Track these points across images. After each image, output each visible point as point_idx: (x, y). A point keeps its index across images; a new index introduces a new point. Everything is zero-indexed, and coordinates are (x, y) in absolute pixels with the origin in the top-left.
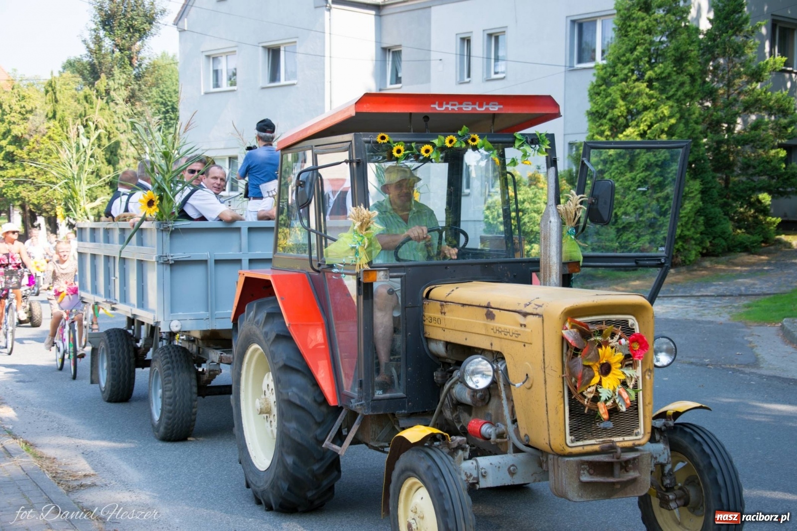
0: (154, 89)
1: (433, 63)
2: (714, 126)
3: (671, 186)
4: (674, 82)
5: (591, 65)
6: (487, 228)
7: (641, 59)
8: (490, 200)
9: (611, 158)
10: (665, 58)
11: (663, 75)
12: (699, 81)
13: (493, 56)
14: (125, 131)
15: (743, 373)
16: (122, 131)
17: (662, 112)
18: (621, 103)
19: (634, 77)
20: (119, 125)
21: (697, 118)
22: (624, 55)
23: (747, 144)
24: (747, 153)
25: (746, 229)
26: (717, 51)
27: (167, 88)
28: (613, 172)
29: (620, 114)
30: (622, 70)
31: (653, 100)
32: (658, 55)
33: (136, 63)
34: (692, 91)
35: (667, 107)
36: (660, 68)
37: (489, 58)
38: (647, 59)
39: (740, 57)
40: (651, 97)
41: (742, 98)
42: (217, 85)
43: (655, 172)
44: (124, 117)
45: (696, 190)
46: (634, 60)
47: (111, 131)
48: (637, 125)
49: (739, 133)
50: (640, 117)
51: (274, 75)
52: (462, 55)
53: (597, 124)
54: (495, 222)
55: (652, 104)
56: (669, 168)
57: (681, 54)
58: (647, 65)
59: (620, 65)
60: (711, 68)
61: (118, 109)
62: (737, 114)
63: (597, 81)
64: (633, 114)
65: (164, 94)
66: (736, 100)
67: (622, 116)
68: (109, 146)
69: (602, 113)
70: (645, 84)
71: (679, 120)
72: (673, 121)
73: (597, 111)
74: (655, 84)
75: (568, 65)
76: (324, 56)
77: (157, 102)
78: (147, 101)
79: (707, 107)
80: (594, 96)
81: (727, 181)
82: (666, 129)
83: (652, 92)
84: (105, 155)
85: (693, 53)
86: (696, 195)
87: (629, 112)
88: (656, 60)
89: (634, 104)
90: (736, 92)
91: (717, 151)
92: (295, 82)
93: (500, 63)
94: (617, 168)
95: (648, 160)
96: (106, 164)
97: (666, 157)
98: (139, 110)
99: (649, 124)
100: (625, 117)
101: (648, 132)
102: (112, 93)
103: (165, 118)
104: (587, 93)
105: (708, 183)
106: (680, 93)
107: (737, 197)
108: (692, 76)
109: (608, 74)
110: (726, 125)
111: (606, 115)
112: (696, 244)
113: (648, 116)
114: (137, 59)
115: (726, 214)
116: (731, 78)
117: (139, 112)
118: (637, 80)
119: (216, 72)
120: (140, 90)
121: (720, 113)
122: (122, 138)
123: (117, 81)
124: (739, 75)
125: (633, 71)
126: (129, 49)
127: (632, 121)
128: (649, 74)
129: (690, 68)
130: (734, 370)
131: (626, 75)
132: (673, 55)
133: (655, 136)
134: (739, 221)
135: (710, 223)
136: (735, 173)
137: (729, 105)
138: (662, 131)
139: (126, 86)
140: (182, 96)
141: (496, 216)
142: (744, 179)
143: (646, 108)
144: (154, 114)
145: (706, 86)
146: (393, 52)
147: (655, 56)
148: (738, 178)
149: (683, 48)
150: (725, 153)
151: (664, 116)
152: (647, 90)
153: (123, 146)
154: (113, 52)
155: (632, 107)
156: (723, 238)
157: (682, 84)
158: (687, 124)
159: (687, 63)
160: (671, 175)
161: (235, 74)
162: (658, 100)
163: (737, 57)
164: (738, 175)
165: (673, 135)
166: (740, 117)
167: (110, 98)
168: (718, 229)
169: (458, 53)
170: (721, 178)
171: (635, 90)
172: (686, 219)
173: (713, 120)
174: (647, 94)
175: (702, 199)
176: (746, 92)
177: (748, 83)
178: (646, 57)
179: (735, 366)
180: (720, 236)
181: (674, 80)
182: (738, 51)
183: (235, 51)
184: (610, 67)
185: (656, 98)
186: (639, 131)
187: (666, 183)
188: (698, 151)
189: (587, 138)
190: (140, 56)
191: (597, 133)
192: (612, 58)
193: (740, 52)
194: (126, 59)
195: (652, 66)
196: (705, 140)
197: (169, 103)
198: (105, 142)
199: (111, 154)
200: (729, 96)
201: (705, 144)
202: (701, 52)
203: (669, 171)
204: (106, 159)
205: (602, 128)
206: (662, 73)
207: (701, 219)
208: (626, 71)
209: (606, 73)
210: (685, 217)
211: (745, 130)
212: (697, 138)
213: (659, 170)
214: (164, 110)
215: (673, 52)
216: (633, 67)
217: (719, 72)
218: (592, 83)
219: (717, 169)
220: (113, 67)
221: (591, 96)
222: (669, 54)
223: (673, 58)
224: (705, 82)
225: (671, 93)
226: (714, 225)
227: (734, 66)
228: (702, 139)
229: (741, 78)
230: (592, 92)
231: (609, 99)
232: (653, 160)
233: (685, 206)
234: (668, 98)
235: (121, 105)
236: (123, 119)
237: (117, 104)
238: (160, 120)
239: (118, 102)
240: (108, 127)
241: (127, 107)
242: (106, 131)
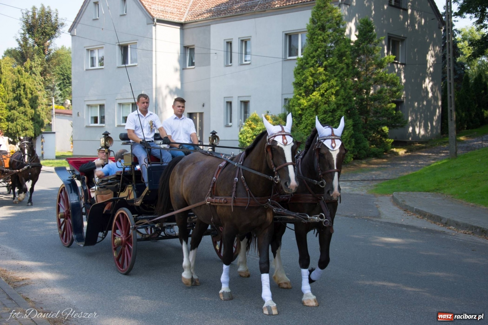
0: (57, 67)
1: (211, 55)
2: (359, 91)
3: (337, 123)
4: (338, 68)
5: (295, 57)
6: (241, 144)
7: (321, 55)
8: (242, 130)
9: (306, 107)
10: (333, 55)
11: (332, 64)
12: (351, 68)
13: (244, 53)
14: (40, 90)
15: (372, 221)
16: (39, 90)
17: (332, 83)
18: (310, 78)
19: (317, 65)
20: (37, 87)
21: (350, 87)
22: (312, 53)
23: (376, 101)
24: (376, 105)
25: (376, 145)
26: (361, 52)
27: (64, 66)
28: (307, 115)
29: (309, 84)
30: (311, 61)
31: (327, 77)
32: (330, 54)
33: (47, 52)
34: (347, 72)
35: (334, 81)
36: (331, 60)
37: (241, 54)
38: (323, 55)
39: (372, 55)
40: (326, 75)
41: (374, 76)
42: (93, 65)
43: (329, 115)
44: (40, 82)
45: (350, 124)
46: (317, 55)
47: (33, 90)
48: (319, 90)
49: (372, 95)
50: (321, 86)
51: (125, 60)
52: (227, 52)
53: (298, 89)
54: (245, 141)
55: (327, 79)
56: (336, 113)
57: (342, 53)
58: (324, 59)
59: (310, 58)
60: (357, 61)
61: (37, 78)
62: (370, 85)
63: (298, 67)
64: (316, 84)
65: (63, 69)
66: (370, 78)
67: (311, 85)
68: (32, 98)
69: (301, 83)
70: (323, 69)
71: (341, 88)
72: (338, 88)
73: (298, 83)
74: (329, 69)
75: (284, 58)
76: (152, 51)
77: (59, 74)
78: (53, 73)
79: (356, 81)
80: (296, 75)
81: (366, 120)
82: (334, 92)
83: (327, 73)
84: (29, 103)
85: (347, 53)
86: (350, 127)
87: (315, 83)
88: (329, 56)
89: (317, 79)
90: (370, 73)
91: (360, 104)
92: (136, 64)
93: (247, 56)
94: (309, 113)
95: (325, 109)
96: (30, 108)
97: (334, 107)
98: (49, 78)
99: (325, 89)
100: (313, 86)
101: (325, 93)
102: (34, 69)
103: (63, 82)
104: (293, 73)
105: (356, 121)
106: (341, 73)
107: (372, 129)
108: (347, 65)
109: (304, 63)
110: (365, 91)
111: (302, 85)
112: (350, 153)
113: (325, 85)
114: (47, 50)
115: (366, 137)
116: (368, 66)
117: (49, 79)
118: (319, 66)
119: (93, 59)
120: (49, 67)
121: (362, 84)
122: (39, 93)
123: (36, 62)
124: (371, 64)
125: (316, 62)
126: (43, 45)
127: (317, 87)
128: (325, 63)
129: (346, 61)
130: (368, 220)
131: (313, 63)
132: (337, 53)
133: (329, 96)
134: (372, 141)
135: (357, 142)
136: (370, 116)
137: (367, 80)
138: (332, 94)
139: (42, 65)
140: (73, 71)
141: (245, 138)
142: (375, 119)
143: (324, 81)
144: (57, 81)
145: (355, 70)
146: (190, 49)
147: (327, 54)
148: (372, 118)
149: (343, 50)
150: (365, 105)
151: (333, 85)
152: (324, 72)
153: (39, 98)
154: (34, 46)
155: (316, 80)
156: (365, 150)
157: (342, 69)
158: (345, 90)
159: (344, 58)
160: (337, 116)
161: (102, 59)
162: (330, 77)
163: (370, 55)
164: (372, 117)
165: (338, 95)
166: (372, 86)
167: (32, 72)
168: (362, 145)
169: (225, 50)
170: (363, 118)
171: (318, 72)
172: (345, 140)
173: (358, 88)
174: (324, 74)
175: (353, 129)
176: (376, 73)
177: (376, 69)
178: (323, 54)
179: (368, 218)
180: (363, 149)
181: (338, 67)
182: (370, 52)
183: (103, 47)
184: (305, 59)
185: (329, 76)
186: (320, 93)
187: (335, 120)
188: (351, 104)
189: (294, 97)
190: (49, 48)
191: (298, 94)
192: (306, 55)
193: (372, 52)
194: (41, 50)
195: (326, 59)
196: (355, 98)
197: (66, 75)
198: (29, 96)
199: (33, 103)
200: (367, 75)
201: (355, 100)
202: (352, 52)
203: (336, 114)
204: (30, 105)
205: (300, 91)
206: (332, 63)
207: (353, 140)
208: (313, 62)
209: (302, 63)
210: (345, 139)
211: (375, 93)
212: (350, 97)
213: (331, 114)
214: (63, 78)
215: (337, 52)
216: (316, 60)
217: (361, 63)
218: (296, 67)
219: (361, 114)
220: (34, 54)
221: (295, 74)
222: (335, 53)
223: (337, 55)
224: (354, 68)
225: (336, 73)
226: (360, 143)
227: (369, 60)
228: (353, 98)
229: (372, 66)
230: (295, 72)
231: (304, 76)
232: (328, 108)
233: (345, 133)
234: (335, 76)
235: (39, 75)
236: (39, 83)
237: (36, 75)
238: (60, 84)
239: (37, 74)
240: (31, 88)
241: (42, 76)
242: (30, 90)
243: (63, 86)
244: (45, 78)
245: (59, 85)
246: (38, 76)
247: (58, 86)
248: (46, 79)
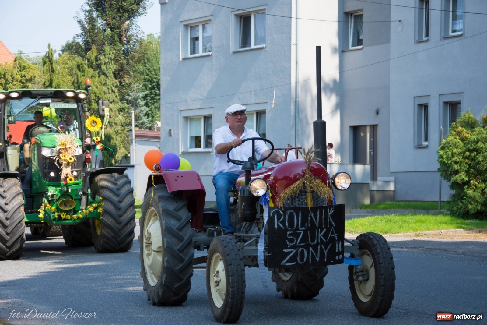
0: (141, 66)
14: (114, 101)
16: (111, 100)
27: (152, 66)
44: (113, 88)
47: (100, 96)
61: (108, 82)
65: (150, 72)
77: (144, 79)
78: (134, 75)
98: (127, 82)
102: (103, 67)
103: (151, 94)
117: (127, 84)
120: (128, 64)
123: (107, 56)
139: (116, 60)
144: (139, 90)
154: (105, 30)
190: (129, 33)
194: (116, 37)
214: (150, 86)
220: (104, 44)
235: (111, 77)
236: (112, 90)
237: (107, 77)
238: (147, 96)
239: (108, 75)
240: (98, 92)
241: (116, 79)
242: (96, 96)
243: (150, 100)
244: (121, 82)
245: (145, 97)
246: (109, 78)
247: (142, 99)
248: (123, 84)
